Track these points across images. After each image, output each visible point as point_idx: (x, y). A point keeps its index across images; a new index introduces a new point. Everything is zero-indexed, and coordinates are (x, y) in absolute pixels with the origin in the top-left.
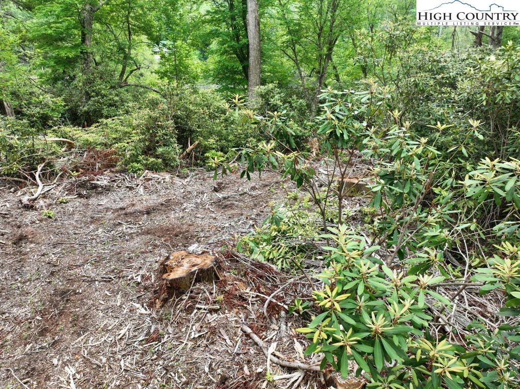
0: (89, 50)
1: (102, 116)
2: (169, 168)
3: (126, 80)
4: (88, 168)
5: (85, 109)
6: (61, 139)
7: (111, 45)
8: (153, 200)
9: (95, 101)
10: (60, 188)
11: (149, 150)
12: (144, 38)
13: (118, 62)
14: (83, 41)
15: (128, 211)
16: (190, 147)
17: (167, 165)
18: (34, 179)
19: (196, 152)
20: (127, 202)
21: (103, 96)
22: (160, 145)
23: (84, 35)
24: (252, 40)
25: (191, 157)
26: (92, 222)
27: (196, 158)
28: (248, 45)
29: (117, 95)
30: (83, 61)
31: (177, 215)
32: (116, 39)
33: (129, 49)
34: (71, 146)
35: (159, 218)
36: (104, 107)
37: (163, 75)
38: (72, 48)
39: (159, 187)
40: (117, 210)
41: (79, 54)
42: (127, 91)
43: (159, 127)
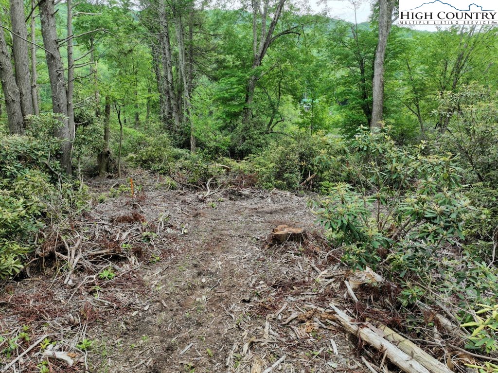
0: (249, 107)
1: (251, 153)
2: (291, 189)
3: (272, 129)
4: (238, 184)
5: (241, 148)
6: (223, 165)
7: (265, 103)
8: (276, 207)
9: (248, 143)
10: (220, 193)
11: (279, 176)
12: (290, 97)
13: (269, 115)
14: (247, 100)
15: (259, 210)
16: (310, 177)
17: (290, 186)
18: (206, 187)
19: (314, 181)
20: (259, 205)
21: (254, 140)
22: (287, 173)
23: (247, 96)
24: (376, 98)
25: (310, 185)
26: (236, 213)
27: (313, 186)
28: (372, 102)
29: (264, 139)
30: (244, 114)
31: (290, 216)
32: (269, 98)
33: (278, 106)
34: (228, 170)
35: (277, 216)
36: (254, 147)
37: (301, 125)
38: (238, 105)
39: (281, 199)
40: (252, 209)
41: (242, 110)
42: (271, 136)
43: (287, 159)
